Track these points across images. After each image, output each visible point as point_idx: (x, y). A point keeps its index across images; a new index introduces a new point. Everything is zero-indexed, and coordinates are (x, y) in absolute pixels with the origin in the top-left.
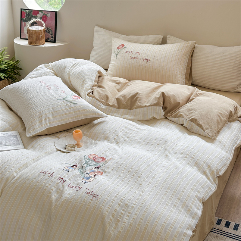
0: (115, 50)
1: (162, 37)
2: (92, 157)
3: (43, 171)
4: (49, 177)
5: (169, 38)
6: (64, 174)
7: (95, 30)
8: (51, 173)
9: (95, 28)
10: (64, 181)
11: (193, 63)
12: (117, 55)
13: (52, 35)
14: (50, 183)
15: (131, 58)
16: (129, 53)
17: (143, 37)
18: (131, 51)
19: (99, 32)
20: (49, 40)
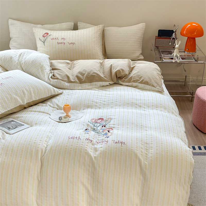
0: (41, 38)
1: (73, 24)
2: (94, 121)
3: (70, 137)
4: (79, 140)
5: (80, 24)
6: (87, 136)
7: (9, 23)
8: (78, 137)
9: (9, 21)
10: (91, 141)
11: (105, 42)
12: (44, 42)
14: (82, 144)
15: (58, 43)
16: (55, 39)
17: (58, 25)
18: (56, 38)
19: (15, 24)
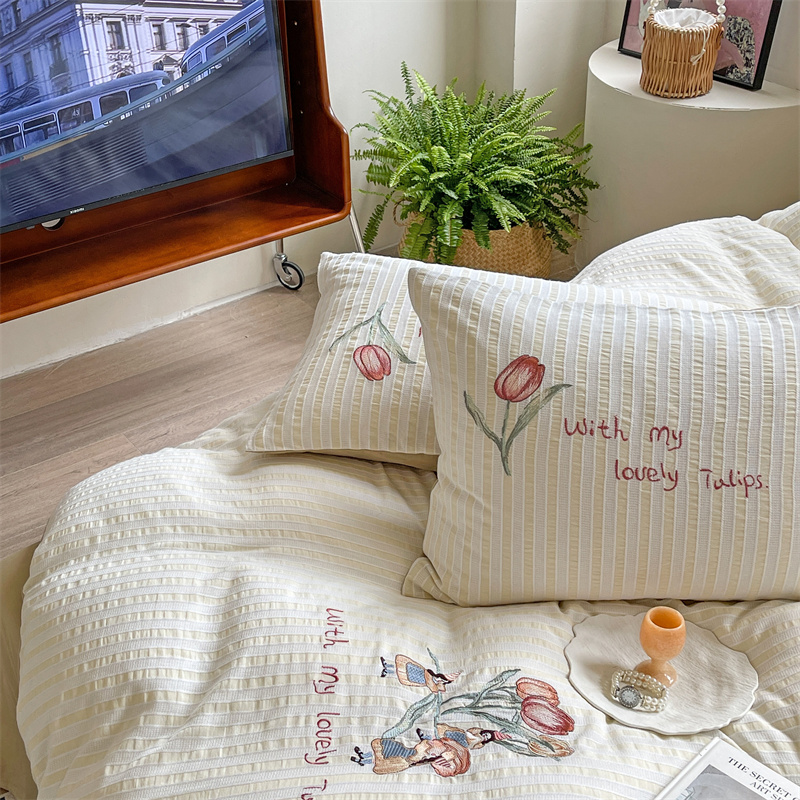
13: (748, 55)
20: (731, 76)
